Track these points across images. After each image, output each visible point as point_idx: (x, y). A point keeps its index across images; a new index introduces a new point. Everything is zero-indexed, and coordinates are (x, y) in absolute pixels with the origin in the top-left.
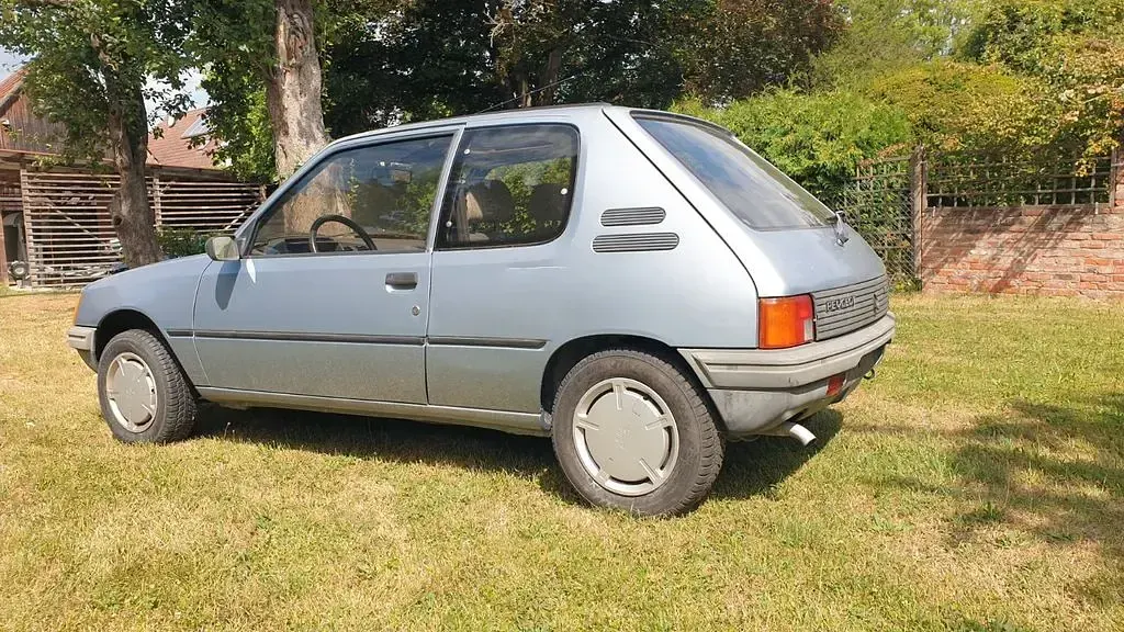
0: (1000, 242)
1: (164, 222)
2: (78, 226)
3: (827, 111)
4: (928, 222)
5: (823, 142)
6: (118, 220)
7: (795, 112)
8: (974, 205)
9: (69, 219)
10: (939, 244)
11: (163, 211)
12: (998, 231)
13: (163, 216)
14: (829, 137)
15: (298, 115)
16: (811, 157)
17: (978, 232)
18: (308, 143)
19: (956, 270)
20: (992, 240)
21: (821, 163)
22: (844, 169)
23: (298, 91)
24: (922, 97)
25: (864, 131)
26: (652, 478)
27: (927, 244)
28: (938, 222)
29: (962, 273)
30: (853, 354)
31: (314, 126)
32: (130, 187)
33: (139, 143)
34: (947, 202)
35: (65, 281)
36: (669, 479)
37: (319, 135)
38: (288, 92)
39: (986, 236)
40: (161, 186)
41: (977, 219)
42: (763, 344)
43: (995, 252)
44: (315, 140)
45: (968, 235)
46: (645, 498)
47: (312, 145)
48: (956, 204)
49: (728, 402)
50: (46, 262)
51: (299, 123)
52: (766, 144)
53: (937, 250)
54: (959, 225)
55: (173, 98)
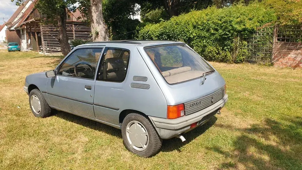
0: (298, 53)
1: (75, 36)
2: (54, 38)
3: (250, 11)
4: (277, 46)
5: (248, 21)
6: (59, 40)
7: (241, 12)
8: (291, 41)
9: (52, 36)
10: (279, 53)
11: (75, 33)
12: (297, 50)
13: (75, 35)
14: (250, 19)
15: (96, 17)
16: (244, 25)
17: (291, 49)
18: (99, 25)
19: (284, 61)
20: (295, 52)
21: (247, 27)
22: (253, 29)
23: (96, 11)
24: (282, 6)
25: (261, 18)
26: (143, 147)
27: (276, 52)
28: (279, 46)
29: (285, 61)
30: (199, 118)
31: (100, 20)
32: (62, 31)
33: (64, 19)
34: (283, 40)
35: (52, 52)
36: (147, 148)
37: (102, 23)
38: (93, 12)
39: (293, 51)
40: (75, 27)
41: (292, 46)
42: (168, 118)
43: (296, 56)
44: (101, 24)
45: (289, 50)
46: (141, 152)
47: (100, 26)
48: (285, 41)
49: (160, 131)
50: (48, 47)
51: (96, 20)
52: (232, 21)
53: (279, 54)
54: (286, 47)
55: (72, 7)
